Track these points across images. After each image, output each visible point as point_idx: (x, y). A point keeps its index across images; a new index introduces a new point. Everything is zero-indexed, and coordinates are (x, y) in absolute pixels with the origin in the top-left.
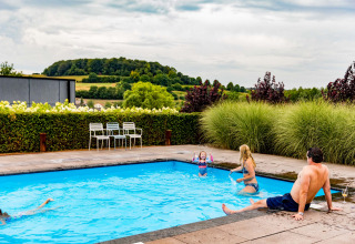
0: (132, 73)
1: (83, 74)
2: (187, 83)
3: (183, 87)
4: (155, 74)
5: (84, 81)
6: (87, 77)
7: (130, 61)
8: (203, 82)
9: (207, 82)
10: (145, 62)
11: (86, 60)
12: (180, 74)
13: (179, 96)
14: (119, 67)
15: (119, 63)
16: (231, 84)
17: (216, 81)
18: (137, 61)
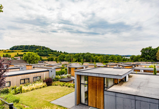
0: (37, 49)
1: (22, 50)
2: (53, 52)
3: (51, 53)
4: (43, 50)
5: (22, 52)
6: (23, 50)
7: (36, 46)
8: (57, 51)
9: (58, 52)
10: (41, 46)
11: (23, 46)
12: (51, 50)
13: (50, 55)
14: (33, 48)
15: (33, 46)
16: (65, 52)
17: (61, 51)
18: (38, 46)
